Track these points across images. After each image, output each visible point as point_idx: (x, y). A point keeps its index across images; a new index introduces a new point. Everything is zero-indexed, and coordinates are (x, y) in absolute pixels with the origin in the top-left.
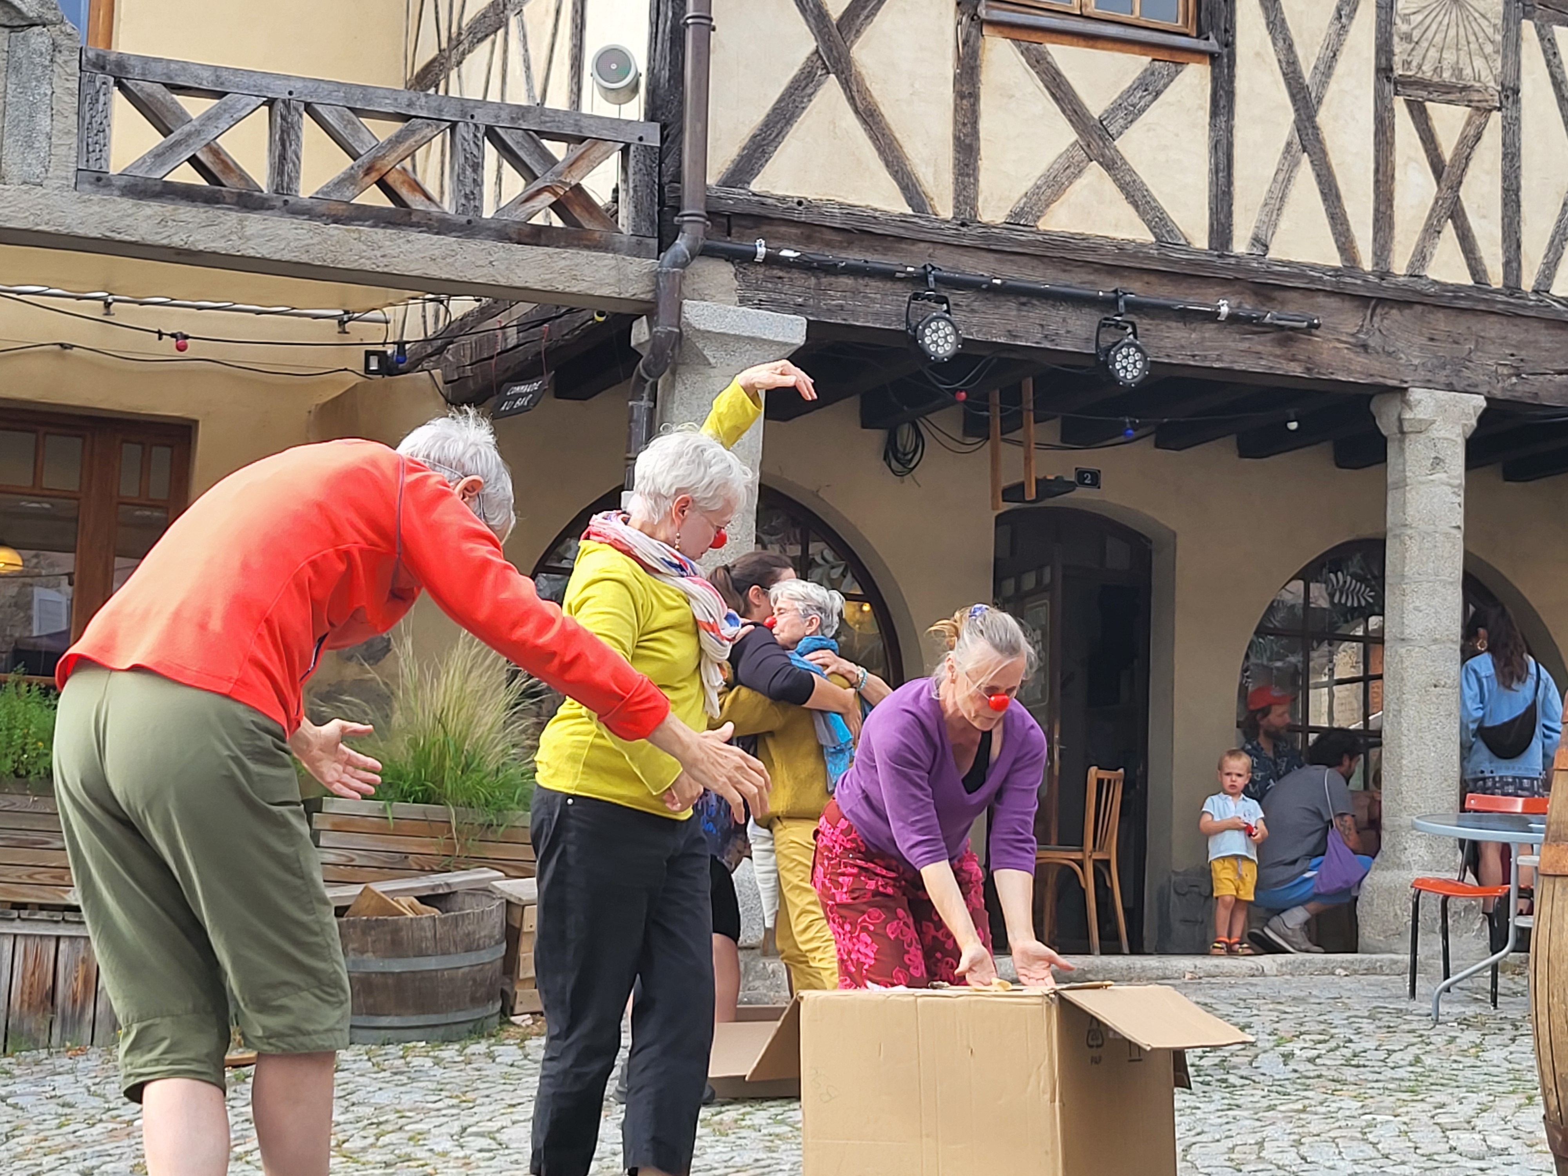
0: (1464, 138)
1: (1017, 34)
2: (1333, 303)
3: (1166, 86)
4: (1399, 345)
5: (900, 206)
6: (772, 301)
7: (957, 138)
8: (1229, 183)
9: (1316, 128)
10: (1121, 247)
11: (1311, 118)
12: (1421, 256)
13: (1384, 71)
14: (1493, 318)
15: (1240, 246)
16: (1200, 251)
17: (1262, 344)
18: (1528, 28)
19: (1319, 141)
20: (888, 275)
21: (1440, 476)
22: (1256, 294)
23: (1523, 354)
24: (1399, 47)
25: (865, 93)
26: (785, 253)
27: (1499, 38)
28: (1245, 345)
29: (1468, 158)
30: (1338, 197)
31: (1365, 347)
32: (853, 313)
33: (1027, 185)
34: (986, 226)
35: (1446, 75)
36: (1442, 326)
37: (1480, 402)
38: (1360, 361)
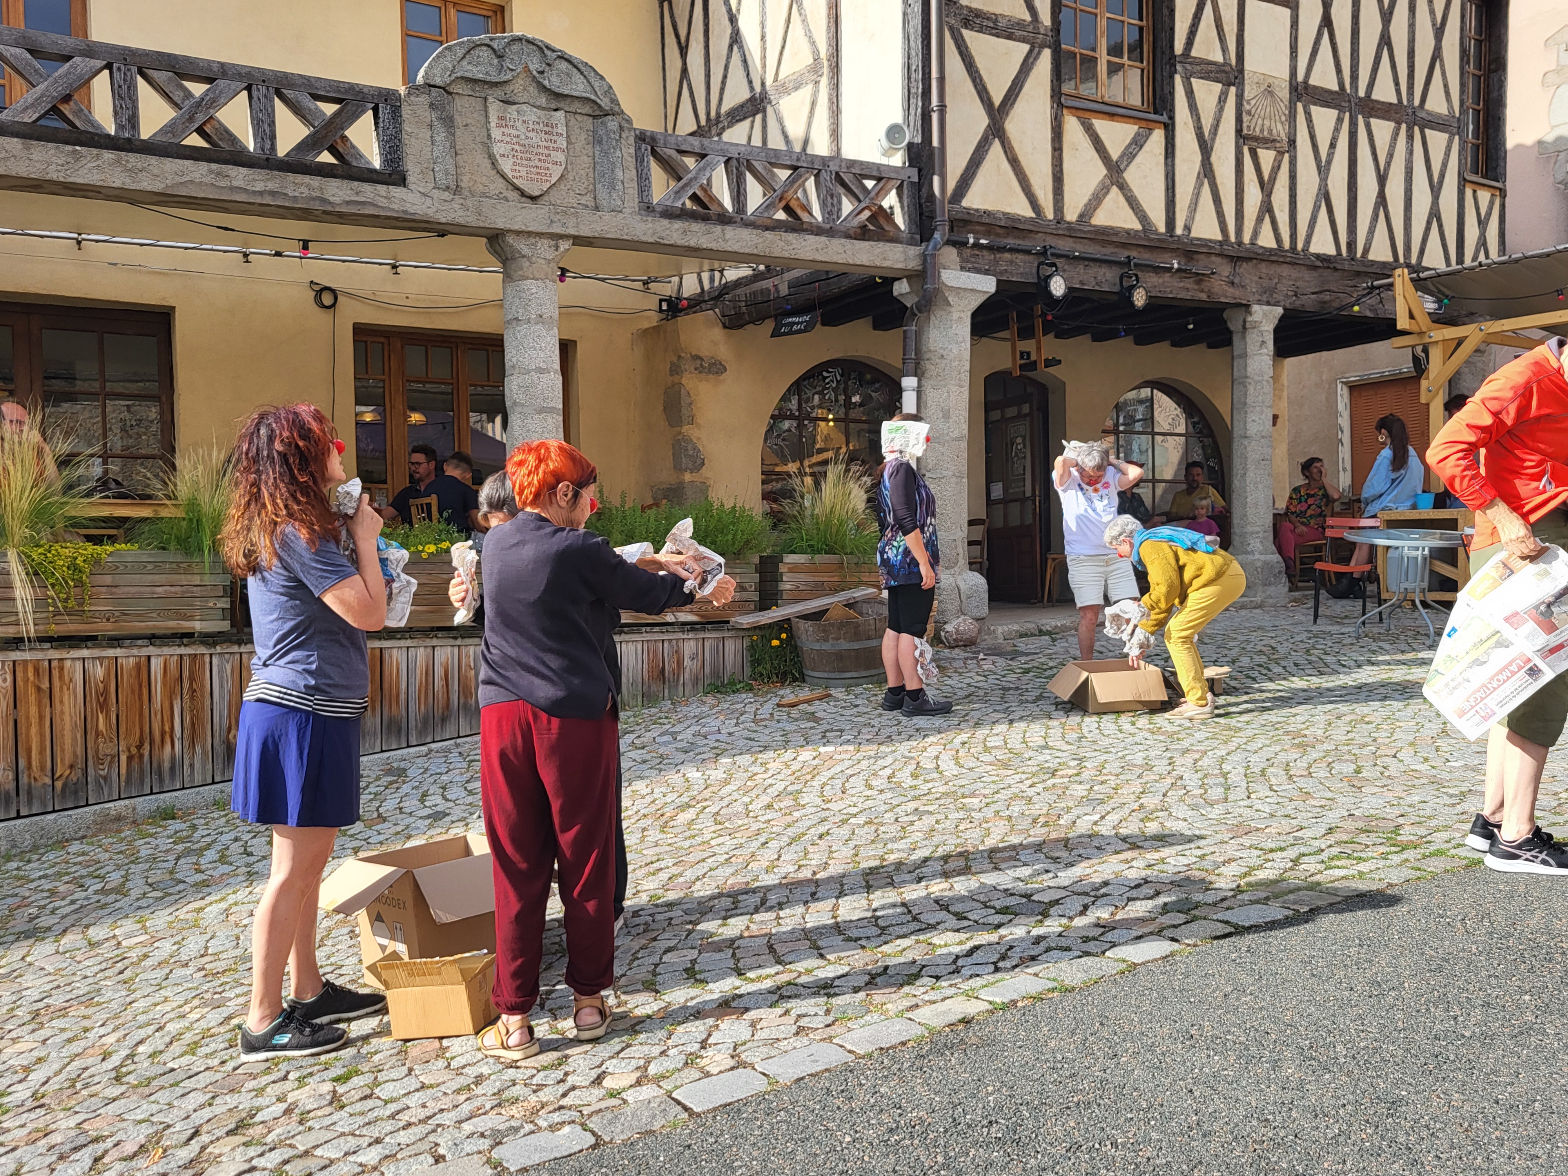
0: (1273, 168)
1: (1081, 114)
2: (1218, 260)
3: (1145, 142)
4: (1248, 281)
5: (1029, 213)
6: (975, 268)
7: (1053, 174)
8: (1174, 196)
9: (1210, 164)
10: (1128, 232)
11: (1209, 158)
12: (1255, 234)
13: (1239, 131)
14: (1285, 266)
15: (1179, 231)
16: (1162, 234)
17: (1189, 283)
18: (1300, 106)
19: (1212, 171)
20: (1028, 252)
21: (1265, 351)
22: (1186, 256)
23: (1298, 284)
24: (1246, 118)
25: (1012, 149)
26: (983, 241)
27: (1287, 112)
28: (1182, 285)
29: (1275, 179)
30: (1220, 202)
31: (1233, 283)
32: (1011, 273)
33: (1085, 200)
34: (1069, 223)
35: (1266, 133)
36: (1264, 271)
37: (1280, 311)
38: (1231, 290)
